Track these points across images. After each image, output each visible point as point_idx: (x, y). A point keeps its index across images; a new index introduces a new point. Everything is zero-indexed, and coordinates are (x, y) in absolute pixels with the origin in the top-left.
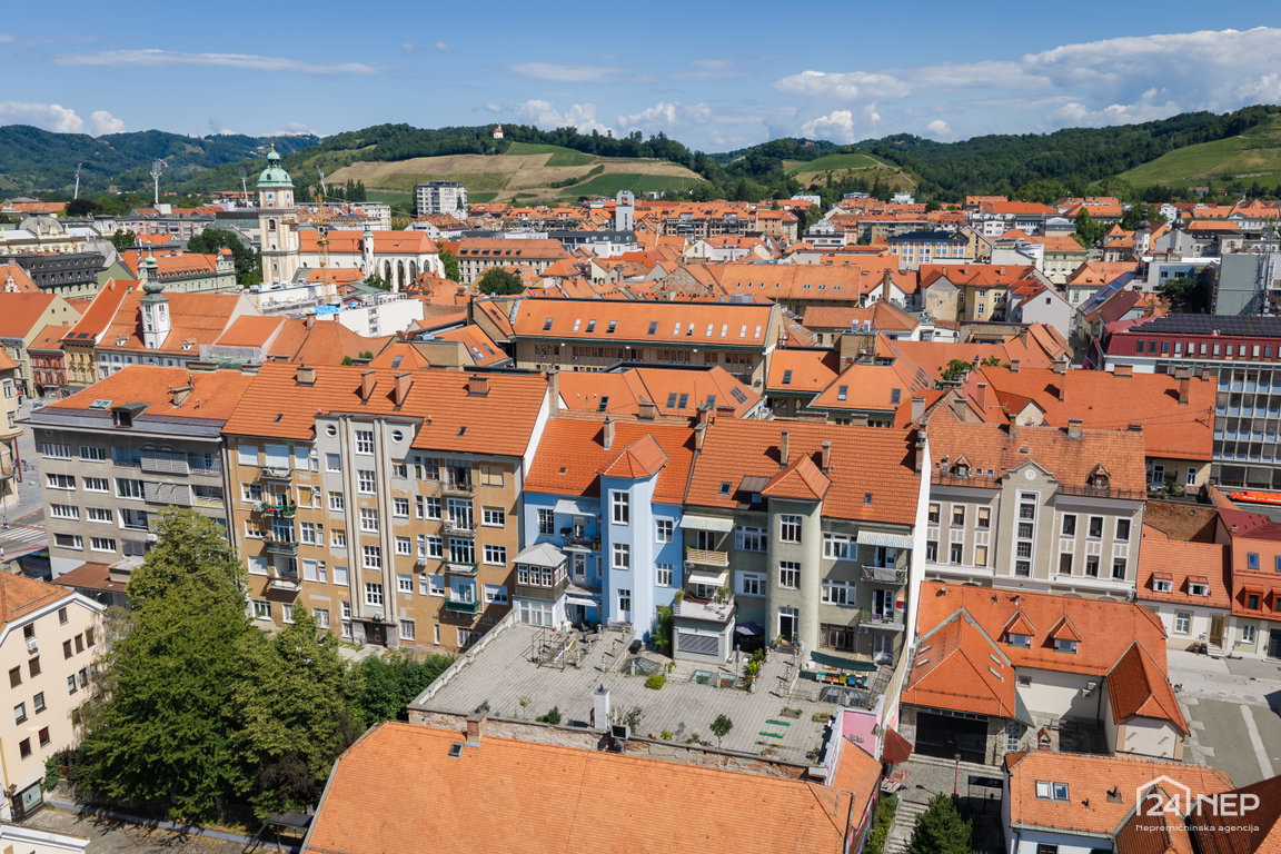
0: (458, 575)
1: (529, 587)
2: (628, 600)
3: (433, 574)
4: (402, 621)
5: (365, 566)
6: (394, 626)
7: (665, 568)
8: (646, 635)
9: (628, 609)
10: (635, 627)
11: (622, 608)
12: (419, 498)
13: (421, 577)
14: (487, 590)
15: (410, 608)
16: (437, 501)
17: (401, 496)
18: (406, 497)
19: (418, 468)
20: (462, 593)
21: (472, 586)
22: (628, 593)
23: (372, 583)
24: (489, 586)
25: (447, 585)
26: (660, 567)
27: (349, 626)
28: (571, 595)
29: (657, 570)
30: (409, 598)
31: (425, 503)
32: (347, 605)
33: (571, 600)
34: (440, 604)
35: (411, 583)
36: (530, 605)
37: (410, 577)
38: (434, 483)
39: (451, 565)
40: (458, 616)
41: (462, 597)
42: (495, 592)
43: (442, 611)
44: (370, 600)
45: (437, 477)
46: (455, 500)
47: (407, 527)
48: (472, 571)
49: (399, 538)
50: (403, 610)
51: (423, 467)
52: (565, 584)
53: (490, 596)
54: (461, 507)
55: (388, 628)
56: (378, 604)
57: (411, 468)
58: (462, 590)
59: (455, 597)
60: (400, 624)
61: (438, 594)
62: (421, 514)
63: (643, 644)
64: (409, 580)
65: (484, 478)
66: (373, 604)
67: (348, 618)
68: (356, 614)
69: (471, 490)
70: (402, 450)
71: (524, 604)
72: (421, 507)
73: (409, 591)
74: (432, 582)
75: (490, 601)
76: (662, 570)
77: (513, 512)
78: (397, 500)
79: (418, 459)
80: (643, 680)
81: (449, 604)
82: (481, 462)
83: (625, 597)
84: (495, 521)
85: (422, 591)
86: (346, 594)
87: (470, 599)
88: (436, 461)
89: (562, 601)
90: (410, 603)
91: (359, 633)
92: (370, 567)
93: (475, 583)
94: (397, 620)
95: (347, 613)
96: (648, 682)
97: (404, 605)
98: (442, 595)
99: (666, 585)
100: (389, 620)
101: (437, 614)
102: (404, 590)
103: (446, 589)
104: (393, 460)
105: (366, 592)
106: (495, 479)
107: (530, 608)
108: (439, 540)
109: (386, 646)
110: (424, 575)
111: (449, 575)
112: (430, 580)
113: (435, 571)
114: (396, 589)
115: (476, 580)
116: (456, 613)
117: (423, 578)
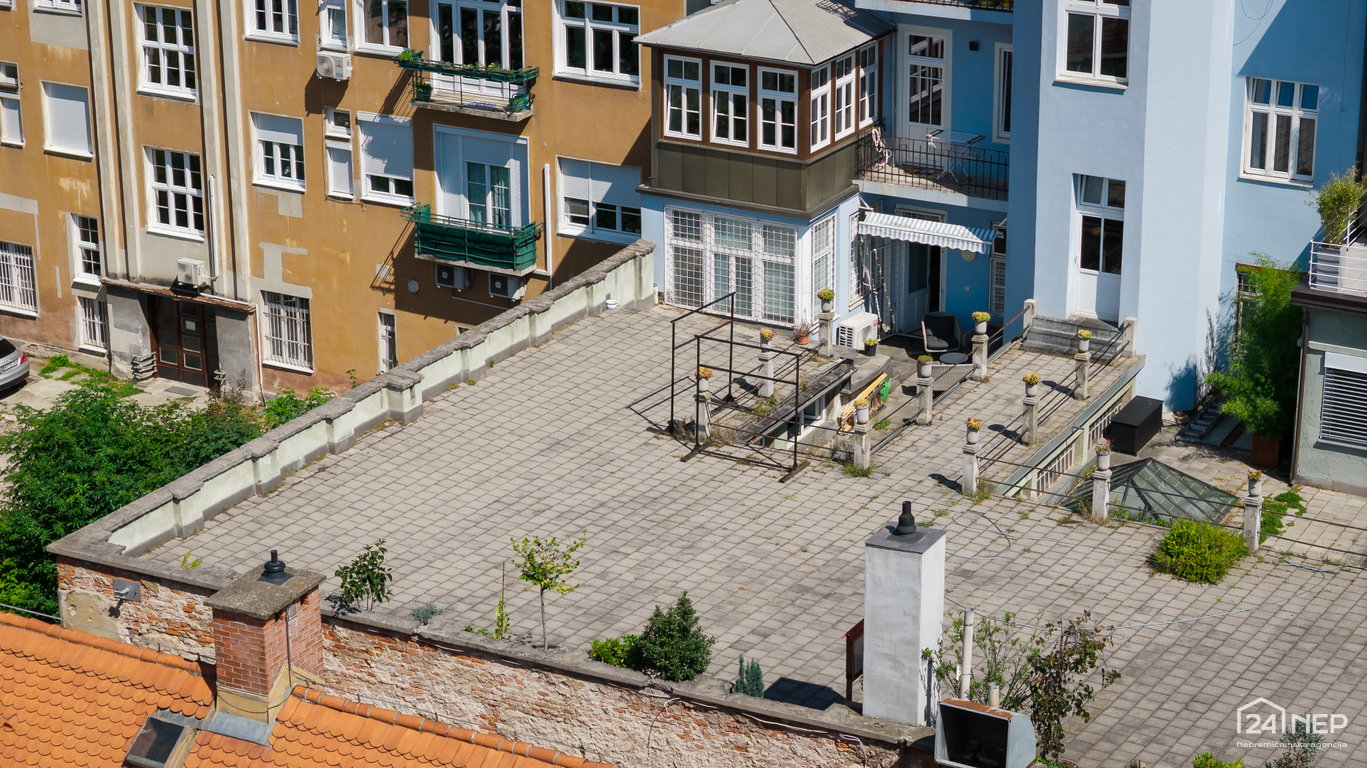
0: (460, 118)
1: (706, 152)
2: (1115, 229)
3: (373, 116)
4: (272, 298)
5: (145, 84)
6: (240, 313)
7: (1286, 100)
8: (1185, 382)
9: (1113, 264)
10: (1138, 340)
11: (1089, 260)
13: (332, 128)
14: (565, 186)
15: (295, 250)
20: (476, 197)
21: (513, 165)
22: (1117, 193)
23: (169, 148)
24: (576, 168)
25: (424, 160)
26: (1261, 94)
27: (97, 308)
28: (885, 204)
29: (1250, 108)
30: (290, 208)
32: (90, 228)
33: (881, 224)
34: (394, 234)
35: (299, 150)
36: (709, 230)
37: (292, 126)
39: (437, 81)
40: (459, 284)
41: (477, 208)
42: (595, 191)
43: (402, 263)
44: (164, 217)
48: (512, 107)
50: (273, 254)
52: (860, 155)
53: (577, 205)
55: (220, 321)
56: (191, 232)
58: (478, 181)
59: (449, 206)
60: (262, 309)
61: (393, 197)
63: (1168, 416)
64: (291, 139)
66: (172, 228)
67: (93, 280)
68: (117, 264)
71: (687, 226)
73: (293, 184)
74: (373, 150)
75: (577, 230)
76: (1273, 111)
80: (1142, 539)
81: (430, 235)
83: (1103, 212)
85: (336, 183)
86: (84, 188)
87: (503, 218)
89: (845, 223)
90: (295, 230)
91: (131, 337)
92: (164, 88)
93: (521, 153)
94: (251, 295)
95: (93, 263)
96: (1165, 548)
97: (276, 238)
98: (404, 201)
99: (1284, 177)
100: (224, 291)
101: (385, 273)
102: (278, 180)
103: (418, 176)
105: (151, 185)
107: (709, 242)
109: (214, 384)
110: (342, 119)
111: (429, 118)
112: (362, 138)
113: (380, 103)
114: (250, 173)
115: (525, 138)
116: (450, 269)
117: (341, 132)
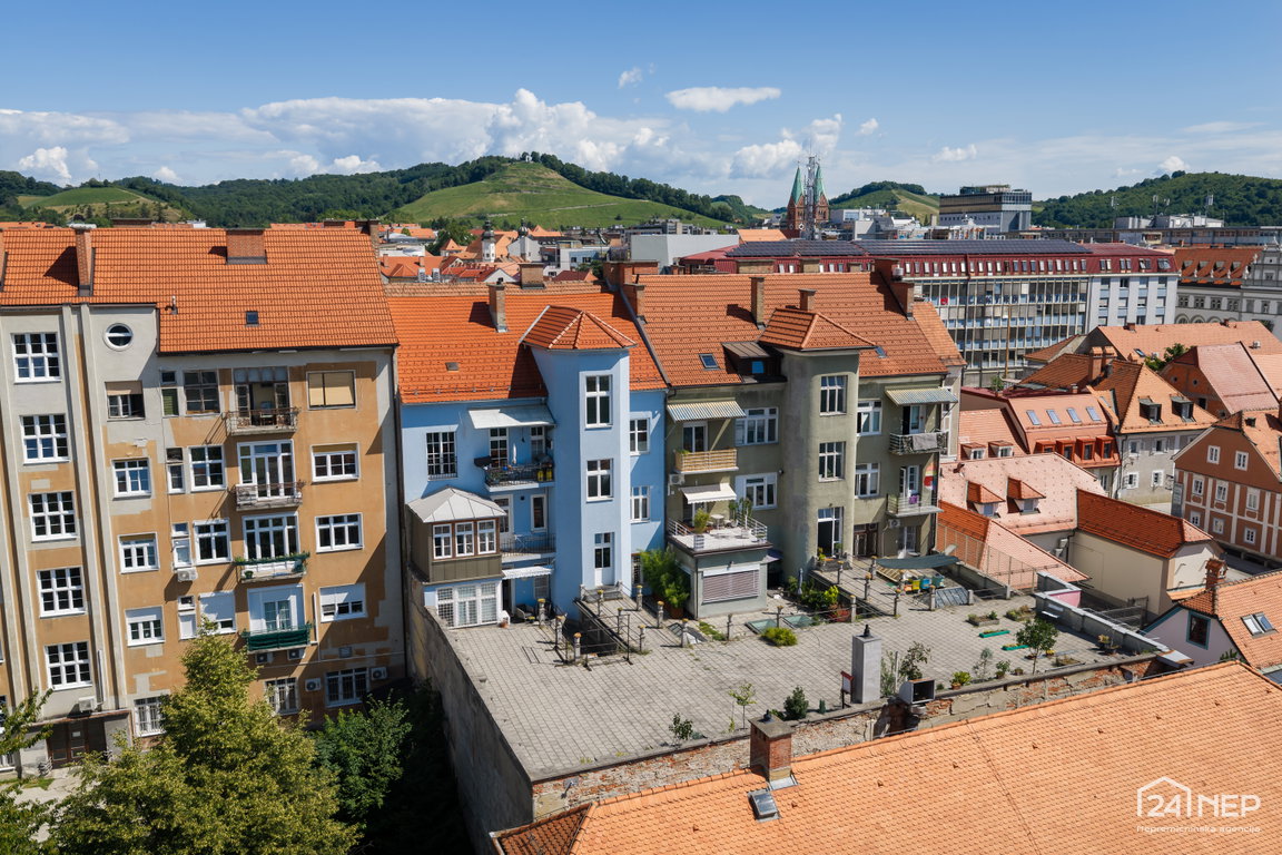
1: (453, 562)
2: (607, 551)
3: (209, 594)
4: (139, 702)
5: (44, 613)
6: (124, 715)
9: (607, 564)
10: (624, 589)
11: (598, 565)
12: (174, 454)
13: (181, 606)
14: (323, 600)
15: (158, 673)
16: (215, 453)
17: (132, 455)
18: (145, 455)
19: (171, 395)
20: (270, 617)
21: (293, 599)
22: (606, 537)
23: (61, 643)
24: (327, 591)
25: (241, 608)
26: (636, 493)
29: (633, 497)
30: (154, 653)
31: (188, 463)
33: (509, 574)
35: (157, 623)
36: (456, 593)
37: (158, 611)
38: (209, 419)
39: (246, 569)
41: (273, 622)
42: (340, 598)
44: (57, 682)
45: (214, 406)
46: (252, 445)
47: (146, 515)
48: (293, 572)
49: (125, 540)
50: (142, 680)
51: (181, 391)
53: (328, 609)
54: (266, 456)
55: (108, 724)
56: (80, 683)
57: (153, 398)
58: (271, 610)
59: (257, 626)
60: (134, 710)
61: (220, 631)
62: (178, 483)
64: (152, 618)
65: (316, 396)
66: (64, 686)
69: (287, 422)
70: (132, 362)
71: (446, 594)
72: (177, 471)
73: (153, 639)
74: (208, 610)
75: (330, 618)
76: (638, 497)
77: (375, 449)
78: (119, 465)
79: (168, 377)
81: (248, 642)
82: (309, 367)
83: (602, 546)
84: (337, 471)
85: (185, 633)
87: (288, 623)
88: (210, 376)
90: (158, 663)
91: (35, 753)
92: (56, 612)
93: (298, 592)
94: (127, 702)
97: (144, 671)
98: (229, 630)
99: (639, 520)
100: (109, 706)
102: (141, 641)
103: (236, 617)
104: (109, 385)
105: (49, 666)
106: (340, 394)
107: (457, 599)
108: (219, 528)
110: (188, 600)
111: (246, 587)
112: (202, 606)
113: (214, 586)
114: (125, 641)
115: (302, 584)
116: (265, 655)
117: (187, 606)
